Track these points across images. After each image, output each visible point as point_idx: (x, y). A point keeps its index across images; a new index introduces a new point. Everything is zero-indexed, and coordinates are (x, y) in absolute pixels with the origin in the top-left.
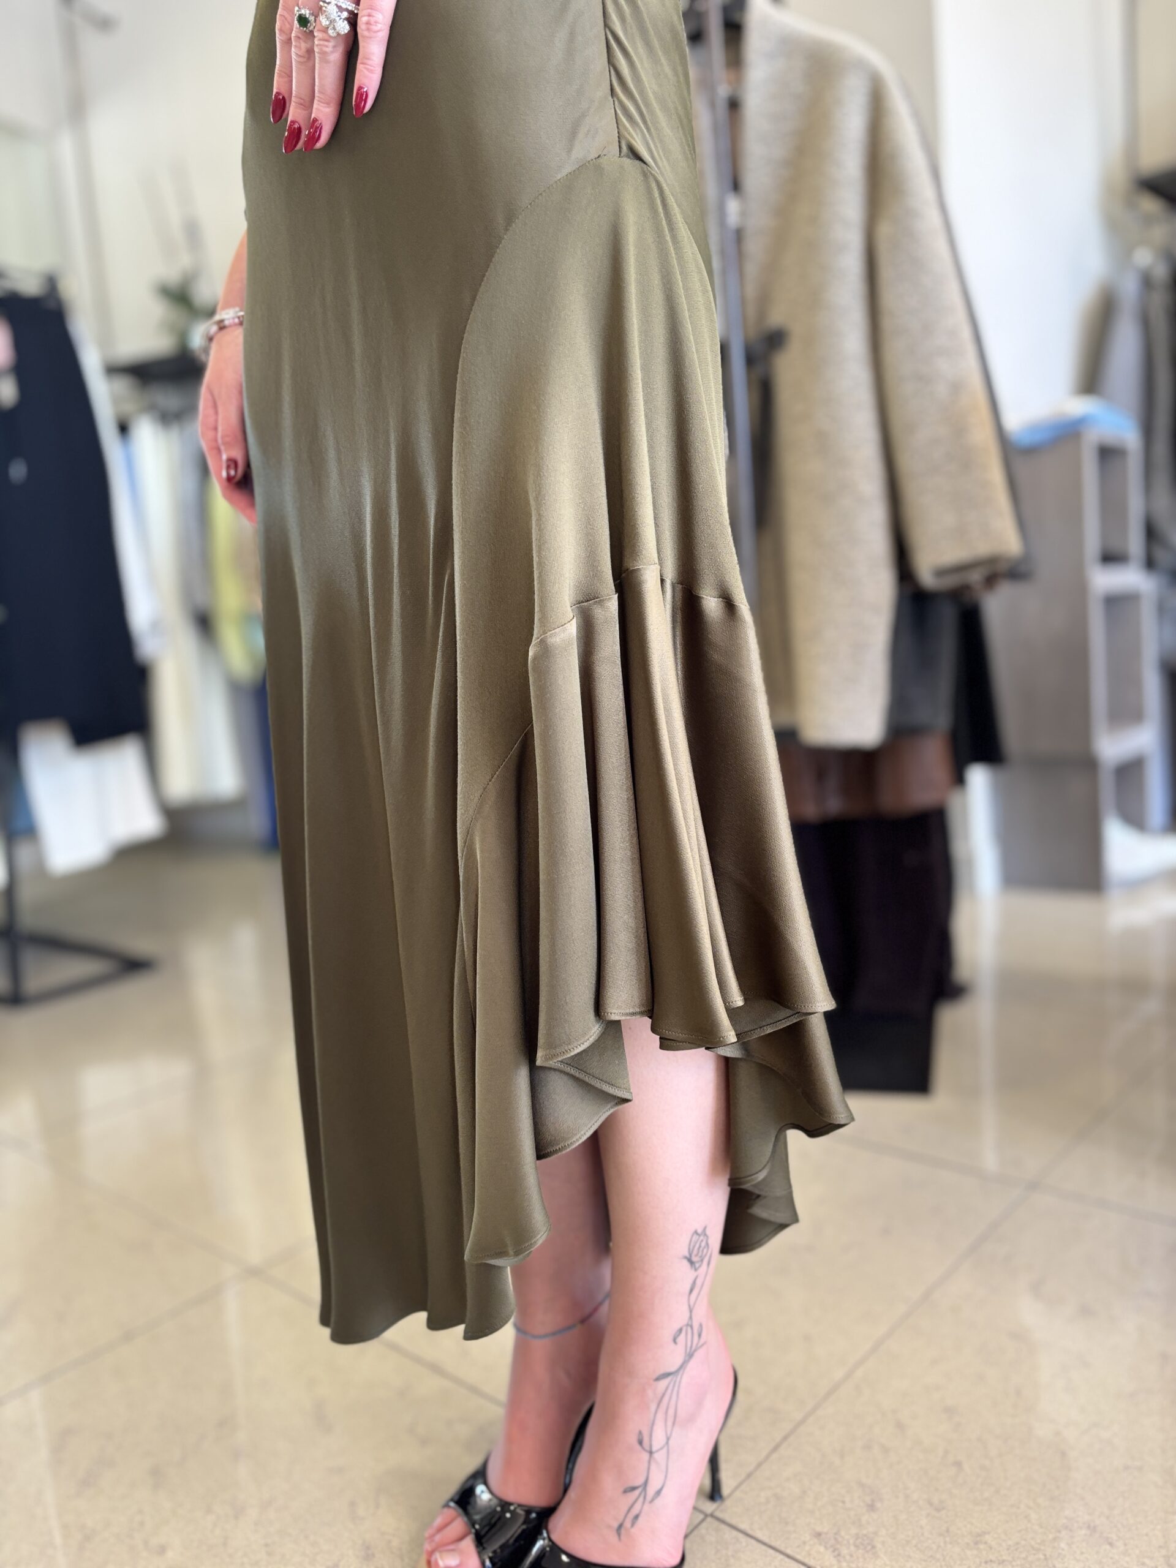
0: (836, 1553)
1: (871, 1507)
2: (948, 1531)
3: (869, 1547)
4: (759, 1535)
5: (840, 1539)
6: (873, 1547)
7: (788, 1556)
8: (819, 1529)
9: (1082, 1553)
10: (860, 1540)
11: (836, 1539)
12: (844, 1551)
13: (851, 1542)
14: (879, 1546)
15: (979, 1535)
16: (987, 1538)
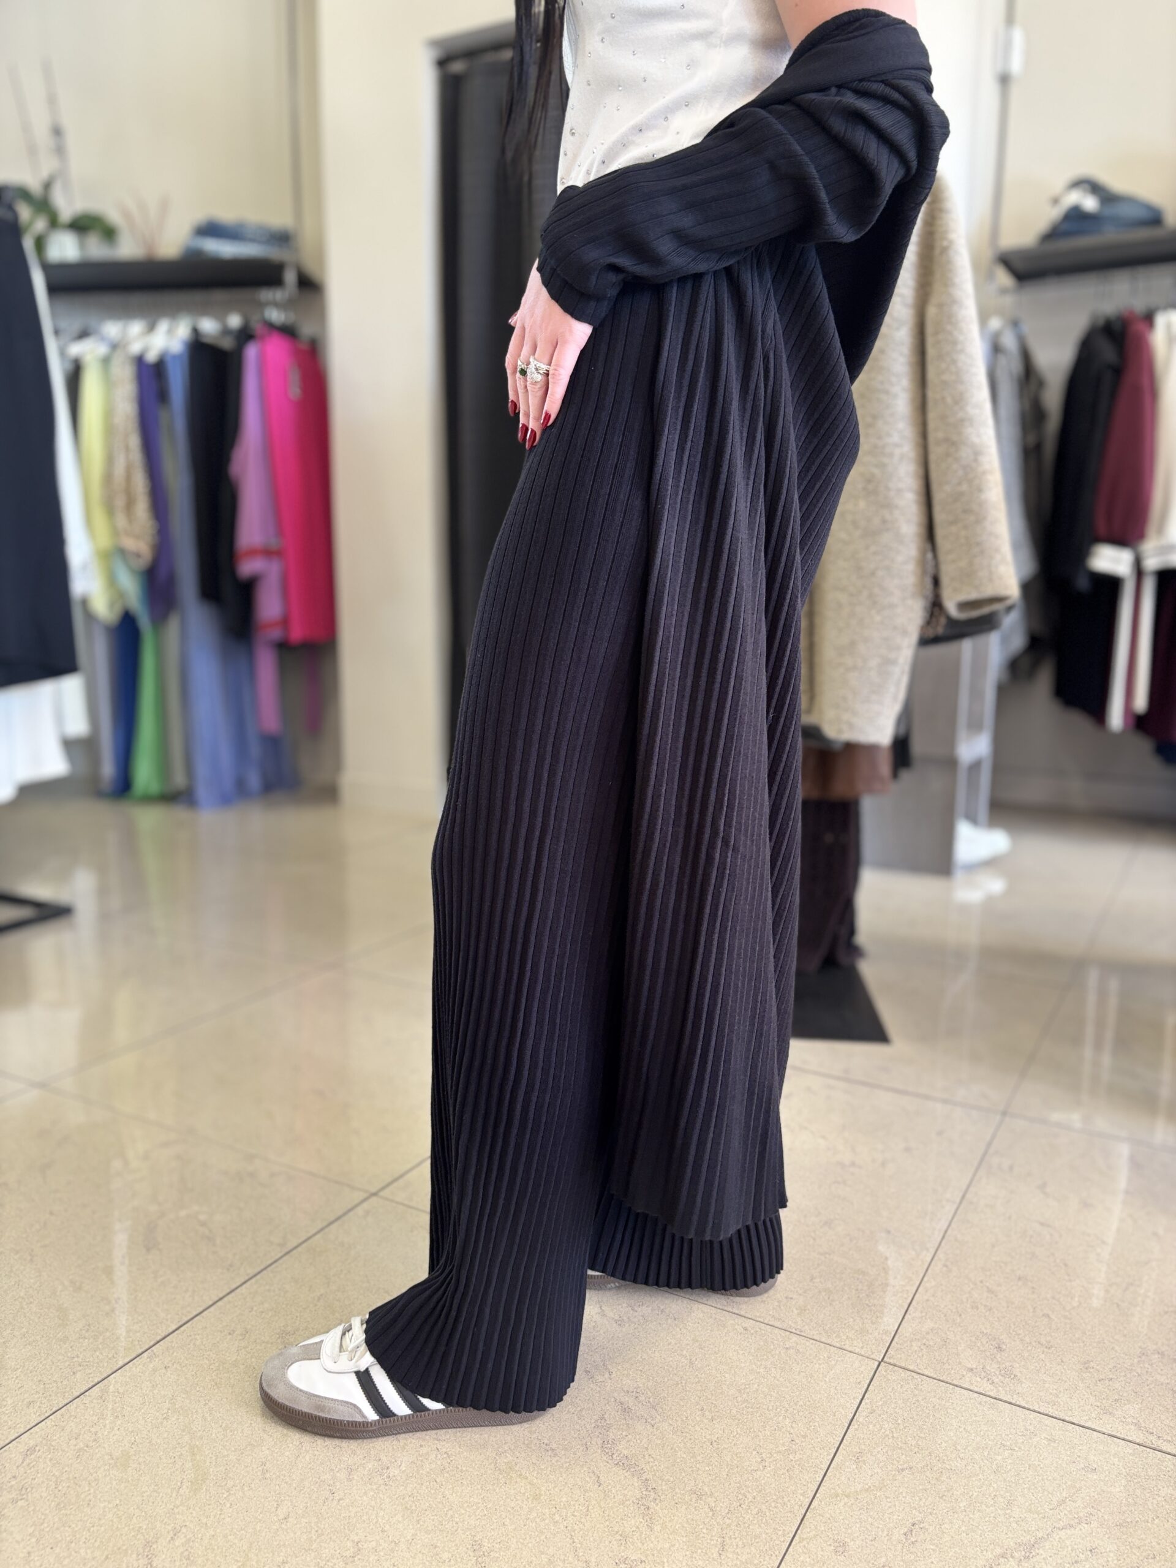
0: (990, 1381)
1: (999, 1348)
2: (1062, 1361)
3: (1012, 1376)
4: (926, 1372)
5: (989, 1372)
6: (1015, 1376)
7: (957, 1386)
8: (969, 1366)
9: (1162, 1370)
10: (1003, 1372)
11: (985, 1372)
12: (996, 1380)
13: (998, 1373)
14: (1019, 1375)
15: (1085, 1363)
16: (1092, 1364)
